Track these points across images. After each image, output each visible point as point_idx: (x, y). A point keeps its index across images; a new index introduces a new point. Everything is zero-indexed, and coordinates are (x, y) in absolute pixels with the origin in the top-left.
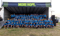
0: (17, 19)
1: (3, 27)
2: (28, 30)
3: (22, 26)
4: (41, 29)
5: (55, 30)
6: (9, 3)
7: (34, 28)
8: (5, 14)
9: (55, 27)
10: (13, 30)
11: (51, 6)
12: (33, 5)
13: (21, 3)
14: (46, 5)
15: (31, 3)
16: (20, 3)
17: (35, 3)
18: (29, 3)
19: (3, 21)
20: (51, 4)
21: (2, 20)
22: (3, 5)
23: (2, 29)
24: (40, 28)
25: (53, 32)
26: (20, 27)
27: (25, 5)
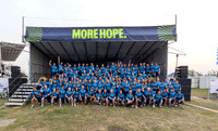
0: (70, 79)
1: (28, 103)
2: (101, 111)
3: (83, 98)
4: (144, 111)
5: (189, 113)
6: (45, 29)
7: (119, 104)
8: (32, 64)
9: (187, 103)
10: (59, 112)
11: (174, 37)
12: (117, 36)
13: (81, 28)
14: (160, 33)
15: (112, 28)
16: (77, 29)
17: (125, 29)
18: (106, 28)
19: (29, 83)
20: (175, 30)
21: (25, 81)
22: (26, 37)
23: (26, 109)
24: (139, 106)
25: (180, 121)
26: (78, 101)
27: (92, 35)
